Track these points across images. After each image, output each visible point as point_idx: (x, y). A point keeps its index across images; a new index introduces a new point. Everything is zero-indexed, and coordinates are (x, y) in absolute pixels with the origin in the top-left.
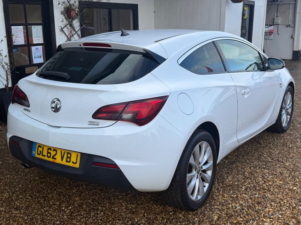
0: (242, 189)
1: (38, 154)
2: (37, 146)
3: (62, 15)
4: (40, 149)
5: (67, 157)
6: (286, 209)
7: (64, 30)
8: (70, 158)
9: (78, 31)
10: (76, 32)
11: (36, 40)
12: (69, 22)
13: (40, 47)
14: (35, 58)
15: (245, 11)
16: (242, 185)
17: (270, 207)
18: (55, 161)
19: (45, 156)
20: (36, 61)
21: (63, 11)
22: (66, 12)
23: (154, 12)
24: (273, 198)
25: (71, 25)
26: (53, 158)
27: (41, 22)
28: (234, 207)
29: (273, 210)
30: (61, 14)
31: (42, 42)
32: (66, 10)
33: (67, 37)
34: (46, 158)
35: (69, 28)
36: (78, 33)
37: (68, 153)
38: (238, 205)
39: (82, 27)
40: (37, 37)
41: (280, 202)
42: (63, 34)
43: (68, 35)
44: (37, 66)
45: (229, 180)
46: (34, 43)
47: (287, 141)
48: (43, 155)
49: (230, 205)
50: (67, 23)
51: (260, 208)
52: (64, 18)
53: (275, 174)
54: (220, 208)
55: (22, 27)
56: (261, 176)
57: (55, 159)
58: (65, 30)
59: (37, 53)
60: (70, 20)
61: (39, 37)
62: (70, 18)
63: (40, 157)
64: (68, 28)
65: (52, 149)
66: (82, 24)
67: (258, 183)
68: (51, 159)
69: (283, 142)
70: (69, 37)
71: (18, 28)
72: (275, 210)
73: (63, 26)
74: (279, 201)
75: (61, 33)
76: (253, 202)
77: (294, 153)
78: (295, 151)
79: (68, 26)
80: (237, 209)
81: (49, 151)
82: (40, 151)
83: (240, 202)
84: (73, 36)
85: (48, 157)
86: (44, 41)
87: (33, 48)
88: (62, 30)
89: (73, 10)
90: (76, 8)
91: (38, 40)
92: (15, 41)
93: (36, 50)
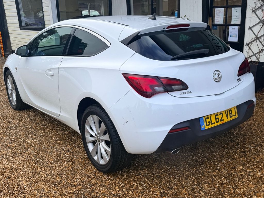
1: (207, 125)
2: (204, 118)
4: (208, 120)
5: (230, 114)
8: (231, 113)
11: (235, 21)
13: (237, 28)
14: (230, 37)
18: (223, 122)
19: (214, 123)
20: (231, 39)
26: (221, 120)
27: (241, 5)
31: (239, 22)
34: (216, 124)
37: (229, 111)
40: (235, 18)
43: (260, 18)
46: (232, 23)
48: (212, 124)
55: (223, 9)
57: (223, 120)
59: (233, 33)
61: (237, 18)
63: (211, 126)
65: (219, 114)
68: (220, 123)
71: (220, 10)
81: (217, 117)
82: (209, 122)
85: (217, 122)
86: (241, 22)
87: (231, 28)
91: (237, 21)
92: (216, 20)
93: (233, 29)
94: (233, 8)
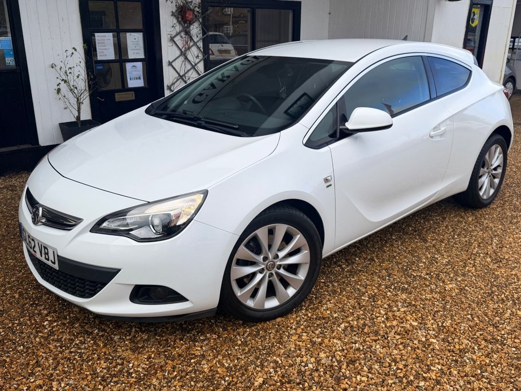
0: (338, 328)
3: (172, 17)
6: (394, 383)
7: (175, 39)
9: (198, 41)
10: (195, 44)
11: (133, 53)
12: (184, 27)
13: (139, 65)
14: (131, 79)
15: (474, 15)
16: (343, 319)
17: (365, 373)
20: (132, 84)
21: (174, 11)
22: (179, 12)
23: (330, 14)
24: (382, 355)
25: (188, 33)
27: (142, 28)
28: (303, 364)
29: (368, 381)
30: (172, 15)
31: (142, 56)
32: (179, 10)
33: (180, 50)
35: (184, 36)
36: (198, 44)
38: (313, 360)
39: (205, 36)
40: (134, 50)
41: (390, 365)
42: (174, 45)
43: (181, 48)
44: (133, 91)
45: (327, 307)
46: (130, 57)
47: (475, 241)
49: (299, 358)
50: (181, 28)
51: (348, 372)
52: (175, 21)
53: (414, 305)
54: (280, 362)
55: (111, 34)
56: (387, 307)
58: (177, 39)
59: (134, 73)
60: (186, 25)
61: (137, 50)
62: (185, 22)
64: (181, 37)
66: (206, 31)
67: (373, 319)
69: (466, 241)
70: (183, 50)
71: (105, 36)
72: (371, 382)
73: (174, 34)
74: (389, 363)
75: (170, 44)
76: (342, 359)
77: (474, 266)
78: (478, 262)
79: (183, 34)
80: (306, 368)
83: (320, 353)
84: (189, 48)
86: (145, 55)
87: (129, 66)
88: (172, 39)
89: (191, 9)
90: (196, 7)
91: (137, 53)
92: (101, 54)
93: (133, 67)
94: (128, 34)
